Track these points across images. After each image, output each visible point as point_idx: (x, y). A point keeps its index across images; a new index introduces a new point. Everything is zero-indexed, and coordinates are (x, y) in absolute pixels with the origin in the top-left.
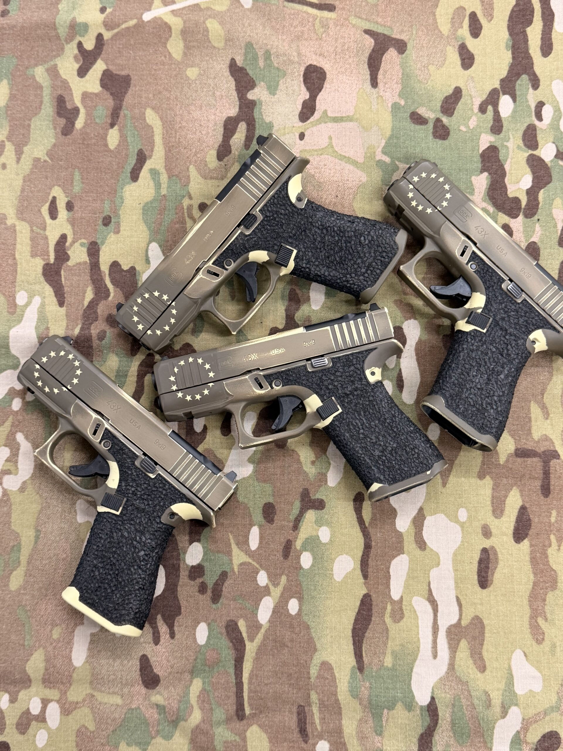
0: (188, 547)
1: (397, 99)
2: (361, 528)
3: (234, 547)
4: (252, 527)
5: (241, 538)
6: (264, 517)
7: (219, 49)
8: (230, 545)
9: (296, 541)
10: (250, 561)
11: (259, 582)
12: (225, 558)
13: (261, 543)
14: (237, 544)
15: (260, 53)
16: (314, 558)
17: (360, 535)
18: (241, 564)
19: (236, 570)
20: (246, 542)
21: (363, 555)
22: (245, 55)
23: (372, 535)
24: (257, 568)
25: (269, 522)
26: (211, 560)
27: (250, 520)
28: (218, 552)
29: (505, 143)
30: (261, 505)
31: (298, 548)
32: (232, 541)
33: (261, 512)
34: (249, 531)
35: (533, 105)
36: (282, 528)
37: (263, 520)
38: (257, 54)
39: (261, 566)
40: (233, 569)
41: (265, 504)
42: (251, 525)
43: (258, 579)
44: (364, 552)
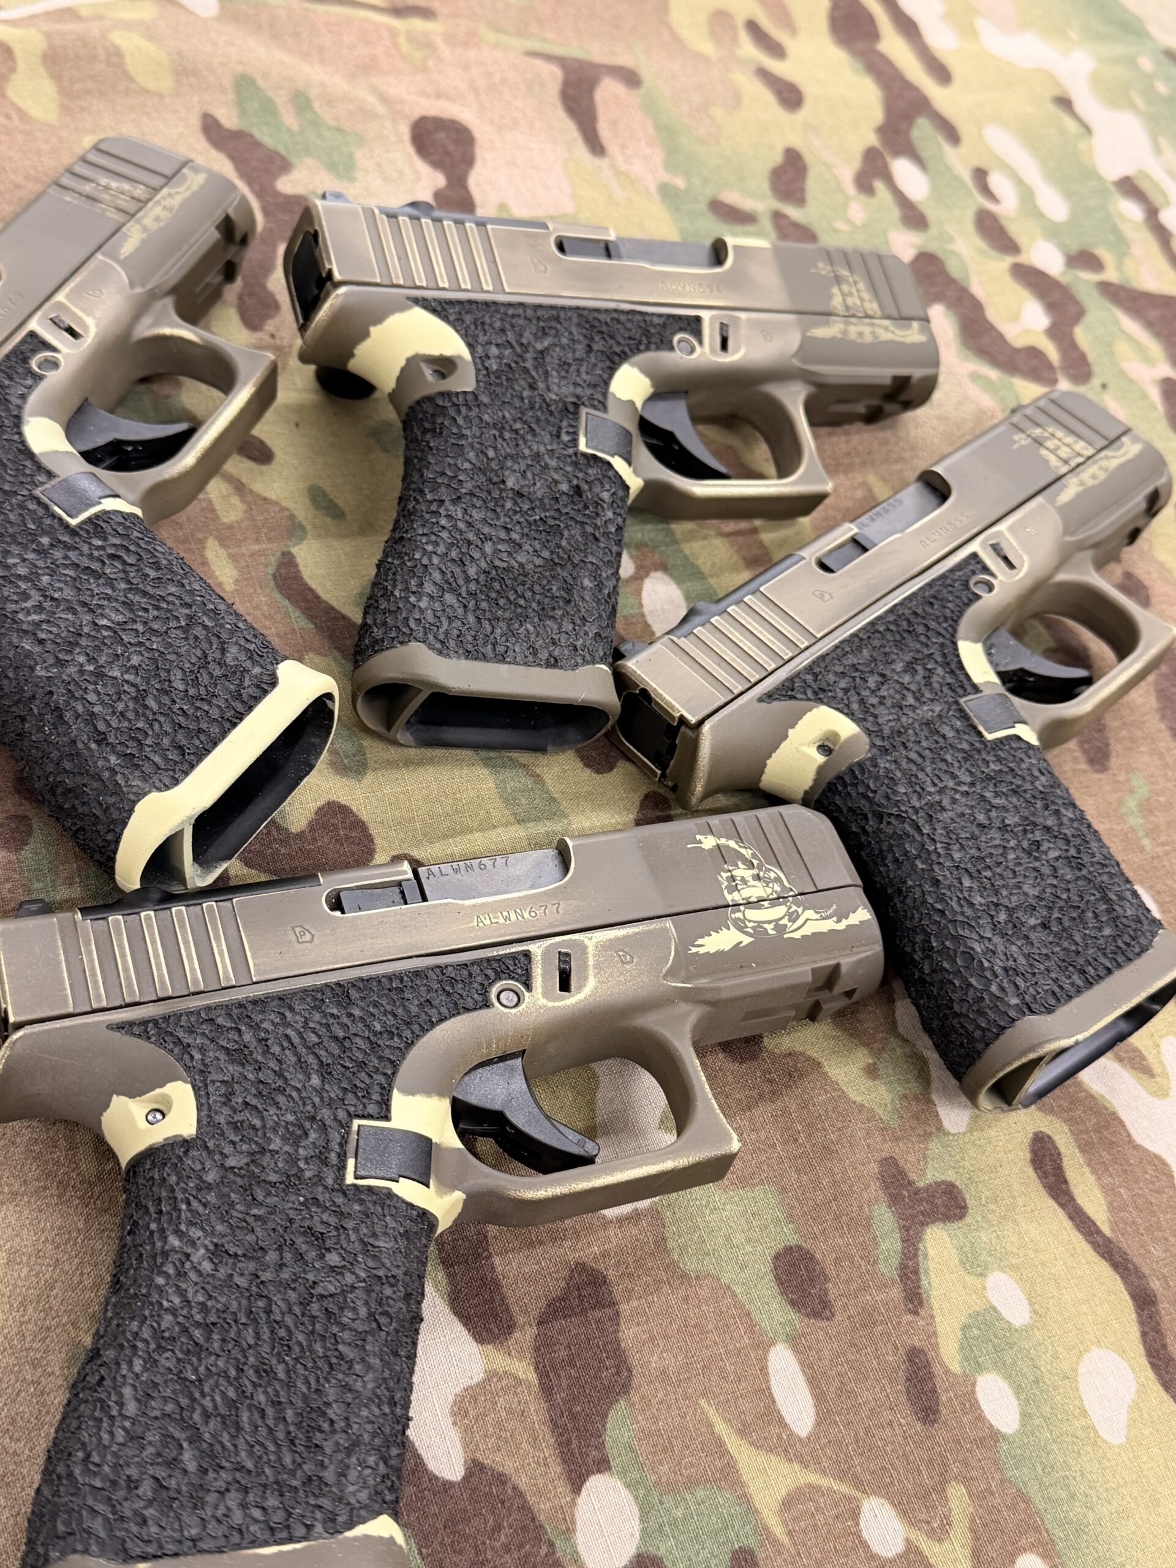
0: (573, 1503)
1: (664, 176)
2: (1095, 1246)
3: (734, 1444)
4: (766, 1351)
5: (745, 1405)
6: (793, 1303)
7: (161, 96)
8: (720, 1444)
9: (936, 1347)
10: (814, 1478)
11: (877, 1548)
12: (725, 1498)
13: (819, 1397)
14: (744, 1431)
15: (281, 100)
16: (1018, 1390)
17: (1104, 1268)
18: (787, 1504)
19: (779, 1531)
20: (771, 1414)
21: (1144, 1334)
22: (241, 103)
23: (1137, 1261)
24: (848, 1499)
25: (815, 1314)
26: (674, 1523)
27: (752, 1327)
28: (691, 1484)
29: (949, 247)
30: (765, 1267)
31: (955, 1367)
32: (721, 1428)
33: (775, 1287)
34: (764, 1370)
35: (966, 176)
36: (868, 1319)
37: (793, 1315)
38: (270, 101)
39: (857, 1483)
40: (766, 1528)
41: (777, 1257)
42: (763, 1346)
43: (865, 1535)
44: (1142, 1323)
